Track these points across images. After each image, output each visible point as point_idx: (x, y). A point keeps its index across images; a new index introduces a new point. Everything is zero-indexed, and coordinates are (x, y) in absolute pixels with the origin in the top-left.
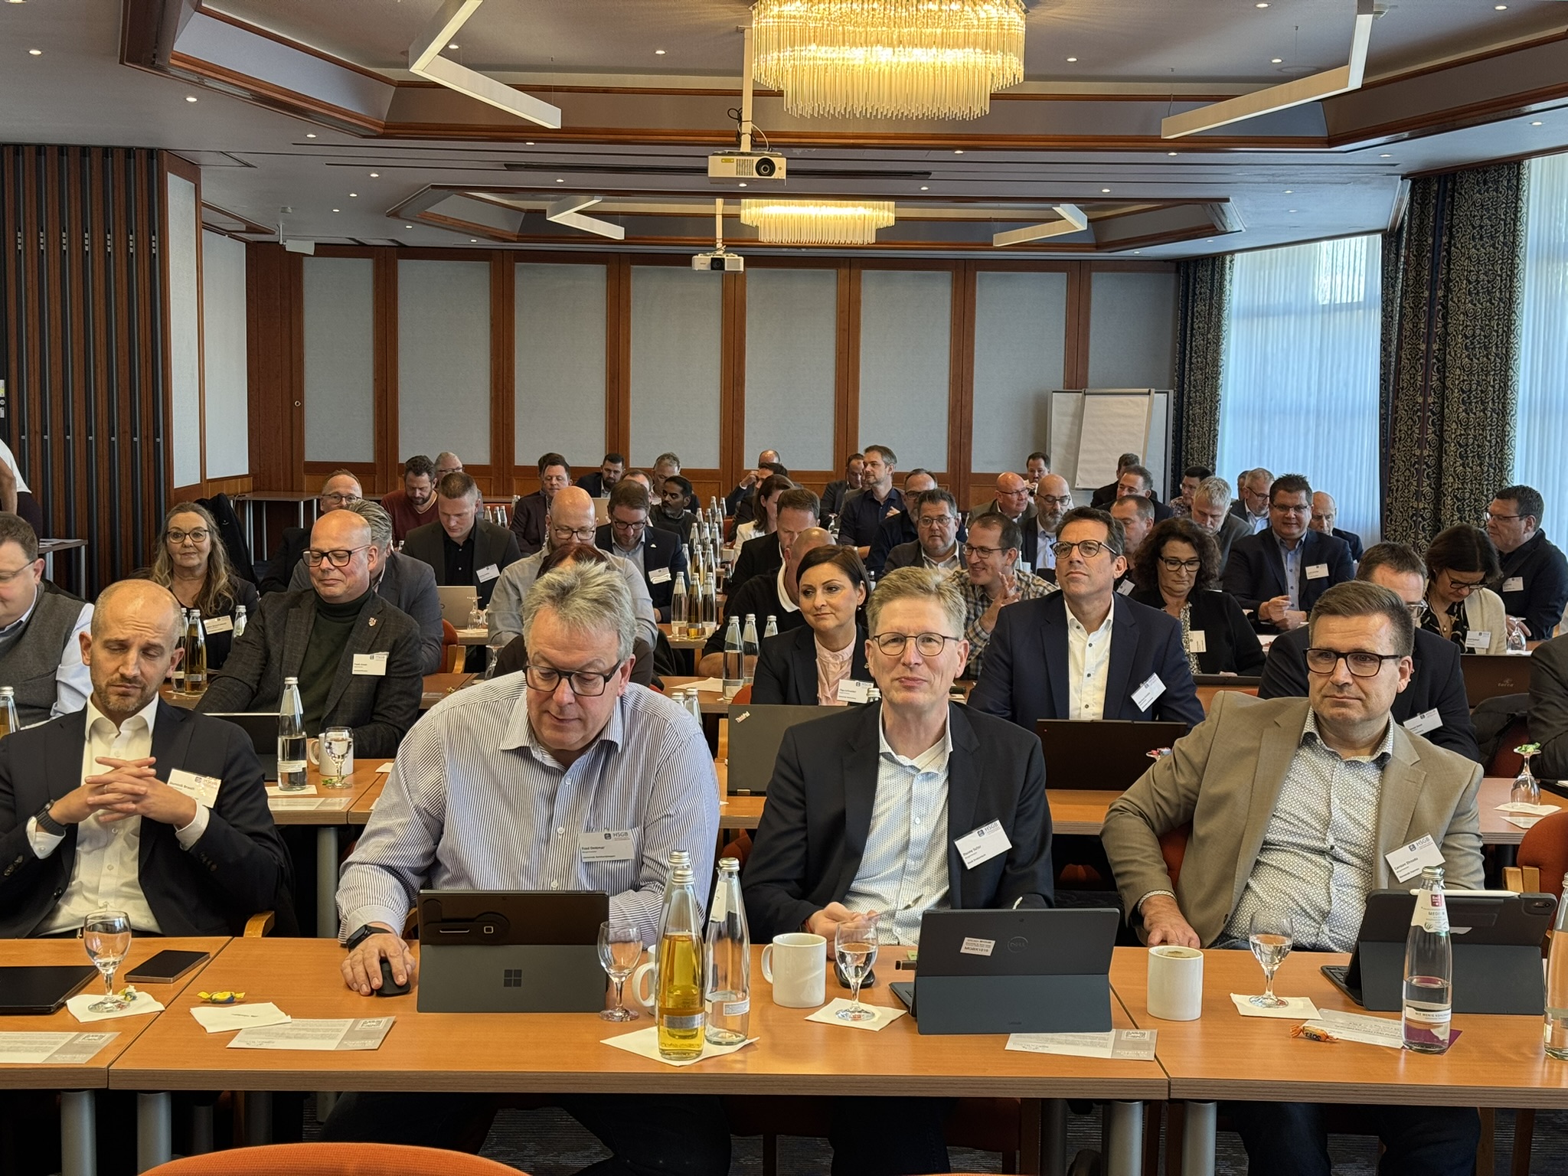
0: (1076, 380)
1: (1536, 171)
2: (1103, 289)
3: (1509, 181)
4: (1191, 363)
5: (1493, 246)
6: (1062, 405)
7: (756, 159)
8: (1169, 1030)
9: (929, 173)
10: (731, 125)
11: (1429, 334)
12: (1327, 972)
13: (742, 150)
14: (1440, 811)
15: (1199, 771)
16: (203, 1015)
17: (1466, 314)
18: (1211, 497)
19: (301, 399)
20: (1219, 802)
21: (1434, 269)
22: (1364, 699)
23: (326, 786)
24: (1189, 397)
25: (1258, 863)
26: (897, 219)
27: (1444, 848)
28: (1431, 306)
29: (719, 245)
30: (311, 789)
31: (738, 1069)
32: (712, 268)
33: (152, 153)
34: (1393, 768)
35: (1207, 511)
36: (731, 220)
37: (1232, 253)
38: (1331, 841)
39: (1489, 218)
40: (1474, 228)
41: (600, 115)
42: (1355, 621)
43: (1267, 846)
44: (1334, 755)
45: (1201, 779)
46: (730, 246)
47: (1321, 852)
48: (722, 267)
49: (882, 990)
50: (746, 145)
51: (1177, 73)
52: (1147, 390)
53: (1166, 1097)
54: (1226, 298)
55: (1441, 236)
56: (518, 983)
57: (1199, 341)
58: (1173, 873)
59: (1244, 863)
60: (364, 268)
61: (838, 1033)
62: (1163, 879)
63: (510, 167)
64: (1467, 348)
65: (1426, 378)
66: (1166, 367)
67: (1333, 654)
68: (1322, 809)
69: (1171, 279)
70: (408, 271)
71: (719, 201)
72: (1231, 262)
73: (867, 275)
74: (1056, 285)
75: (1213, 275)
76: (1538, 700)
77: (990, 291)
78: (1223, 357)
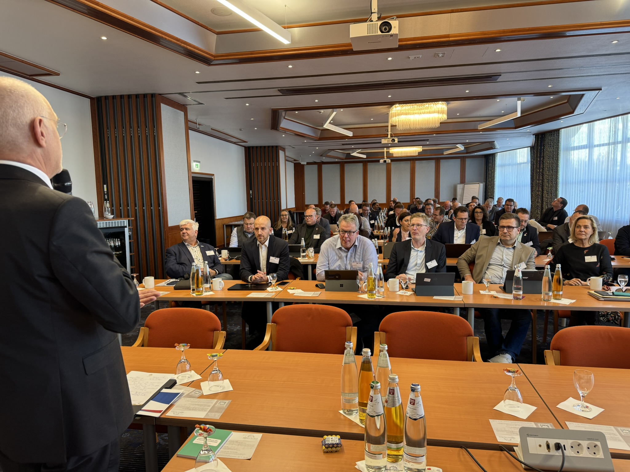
0: (463, 181)
1: (563, 132)
2: (468, 162)
3: (557, 134)
4: (488, 177)
5: (553, 148)
6: (459, 187)
7: (391, 139)
8: (466, 296)
9: (428, 140)
10: (386, 133)
11: (539, 168)
12: (500, 287)
13: (388, 137)
14: (526, 257)
15: (476, 251)
16: (289, 291)
17: (547, 163)
18: (489, 203)
19: (304, 193)
20: (480, 256)
21: (540, 154)
22: (510, 236)
23: (309, 258)
24: (488, 184)
25: (488, 268)
26: (422, 150)
27: (527, 264)
28: (540, 161)
29: (385, 157)
30: (307, 258)
31: (382, 300)
32: (384, 162)
33: (277, 147)
34: (516, 249)
35: (488, 206)
36: (388, 152)
37: (497, 153)
38: (503, 263)
39: (552, 142)
40: (549, 145)
41: (360, 133)
42: (508, 220)
43: (490, 264)
44: (504, 247)
45: (476, 252)
46: (387, 158)
47: (501, 265)
48: (386, 162)
49: (410, 289)
50: (389, 136)
51: (481, 116)
52: (478, 183)
53: (464, 307)
54: (496, 163)
55: (542, 147)
56: (342, 286)
57: (490, 172)
58: (471, 271)
59: (485, 268)
60: (316, 167)
61: (401, 296)
62: (469, 272)
63: (343, 145)
64: (548, 170)
65: (539, 177)
66: (483, 178)
67: (504, 227)
68: (502, 258)
69: (483, 160)
70: (324, 166)
71: (385, 149)
72: (497, 155)
73: (417, 162)
74: (458, 162)
75: (493, 158)
76: (554, 239)
77: (444, 164)
78: (495, 175)
